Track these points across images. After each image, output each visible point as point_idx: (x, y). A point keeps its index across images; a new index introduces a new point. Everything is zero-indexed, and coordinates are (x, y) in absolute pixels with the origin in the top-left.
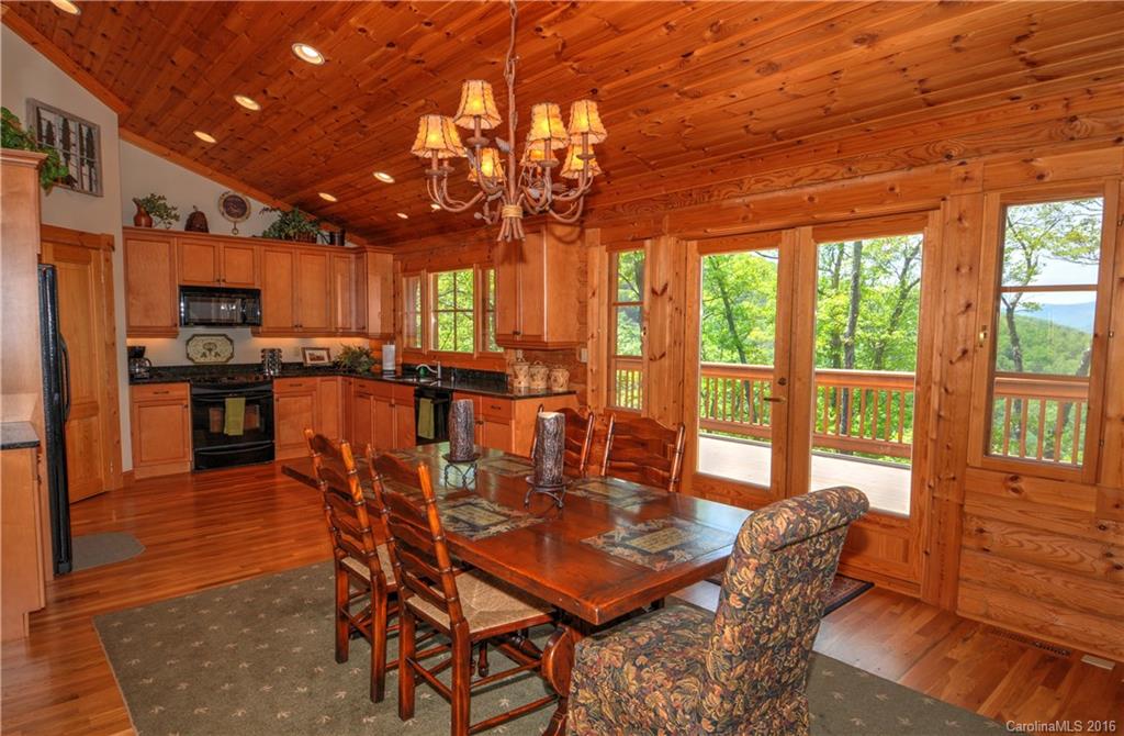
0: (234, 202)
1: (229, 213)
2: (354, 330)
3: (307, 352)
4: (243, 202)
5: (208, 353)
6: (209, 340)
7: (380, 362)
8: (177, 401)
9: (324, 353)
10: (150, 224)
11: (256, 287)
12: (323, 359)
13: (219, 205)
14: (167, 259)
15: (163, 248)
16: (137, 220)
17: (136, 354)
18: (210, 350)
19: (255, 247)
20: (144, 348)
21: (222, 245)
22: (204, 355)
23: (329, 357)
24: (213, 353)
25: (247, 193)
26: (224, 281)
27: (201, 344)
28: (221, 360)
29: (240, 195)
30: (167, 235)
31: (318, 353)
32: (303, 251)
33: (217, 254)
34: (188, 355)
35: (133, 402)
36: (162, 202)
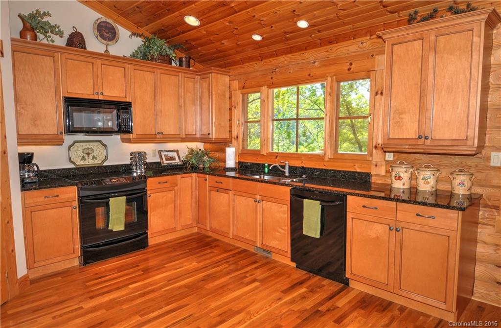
0: (106, 27)
1: (102, 36)
2: (198, 136)
3: (163, 154)
4: (113, 29)
5: (86, 157)
6: (87, 145)
7: (224, 161)
8: (67, 203)
9: (174, 155)
10: (35, 38)
11: (128, 101)
12: (174, 159)
13: (94, 29)
14: (53, 73)
15: (48, 62)
16: (22, 34)
17: (26, 160)
18: (88, 154)
19: (126, 66)
20: (32, 154)
21: (99, 62)
22: (83, 159)
23: (179, 158)
24: (91, 157)
25: (116, 21)
26: (102, 94)
27: (81, 149)
28: (97, 162)
29: (110, 21)
30: (52, 50)
31: (171, 154)
32: (163, 71)
33: (95, 70)
34: (70, 159)
35: (25, 207)
36: (45, 19)
